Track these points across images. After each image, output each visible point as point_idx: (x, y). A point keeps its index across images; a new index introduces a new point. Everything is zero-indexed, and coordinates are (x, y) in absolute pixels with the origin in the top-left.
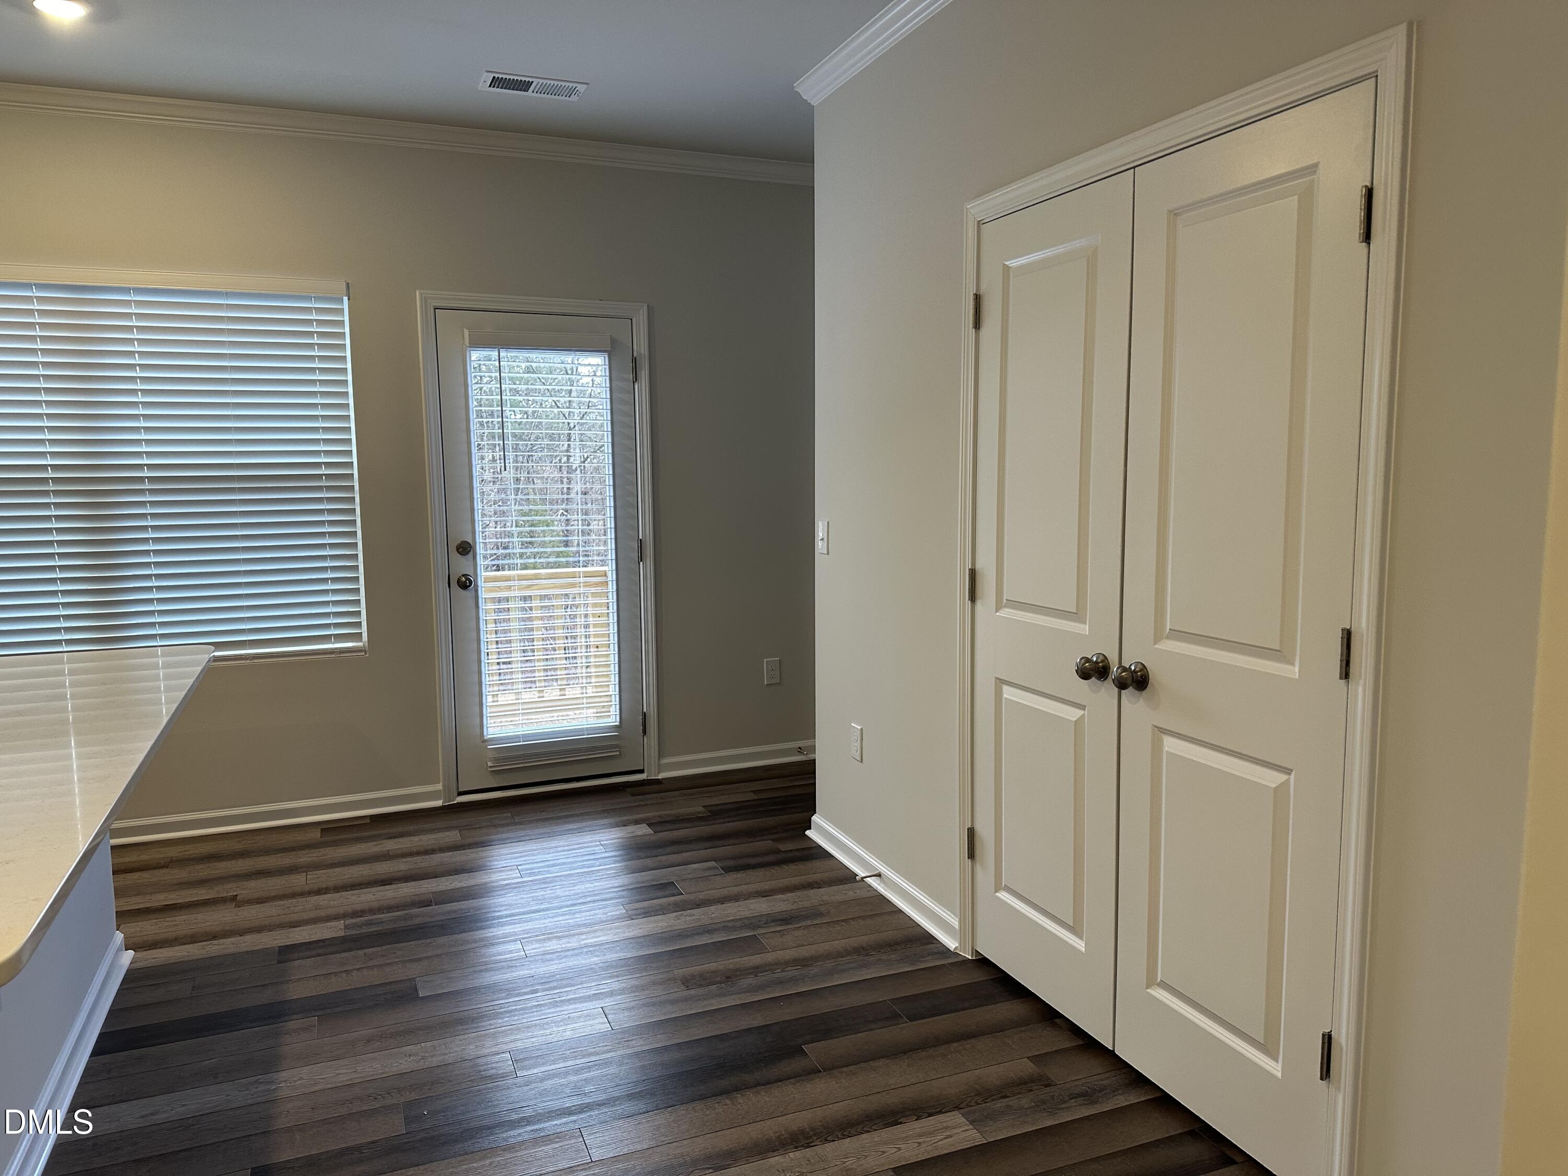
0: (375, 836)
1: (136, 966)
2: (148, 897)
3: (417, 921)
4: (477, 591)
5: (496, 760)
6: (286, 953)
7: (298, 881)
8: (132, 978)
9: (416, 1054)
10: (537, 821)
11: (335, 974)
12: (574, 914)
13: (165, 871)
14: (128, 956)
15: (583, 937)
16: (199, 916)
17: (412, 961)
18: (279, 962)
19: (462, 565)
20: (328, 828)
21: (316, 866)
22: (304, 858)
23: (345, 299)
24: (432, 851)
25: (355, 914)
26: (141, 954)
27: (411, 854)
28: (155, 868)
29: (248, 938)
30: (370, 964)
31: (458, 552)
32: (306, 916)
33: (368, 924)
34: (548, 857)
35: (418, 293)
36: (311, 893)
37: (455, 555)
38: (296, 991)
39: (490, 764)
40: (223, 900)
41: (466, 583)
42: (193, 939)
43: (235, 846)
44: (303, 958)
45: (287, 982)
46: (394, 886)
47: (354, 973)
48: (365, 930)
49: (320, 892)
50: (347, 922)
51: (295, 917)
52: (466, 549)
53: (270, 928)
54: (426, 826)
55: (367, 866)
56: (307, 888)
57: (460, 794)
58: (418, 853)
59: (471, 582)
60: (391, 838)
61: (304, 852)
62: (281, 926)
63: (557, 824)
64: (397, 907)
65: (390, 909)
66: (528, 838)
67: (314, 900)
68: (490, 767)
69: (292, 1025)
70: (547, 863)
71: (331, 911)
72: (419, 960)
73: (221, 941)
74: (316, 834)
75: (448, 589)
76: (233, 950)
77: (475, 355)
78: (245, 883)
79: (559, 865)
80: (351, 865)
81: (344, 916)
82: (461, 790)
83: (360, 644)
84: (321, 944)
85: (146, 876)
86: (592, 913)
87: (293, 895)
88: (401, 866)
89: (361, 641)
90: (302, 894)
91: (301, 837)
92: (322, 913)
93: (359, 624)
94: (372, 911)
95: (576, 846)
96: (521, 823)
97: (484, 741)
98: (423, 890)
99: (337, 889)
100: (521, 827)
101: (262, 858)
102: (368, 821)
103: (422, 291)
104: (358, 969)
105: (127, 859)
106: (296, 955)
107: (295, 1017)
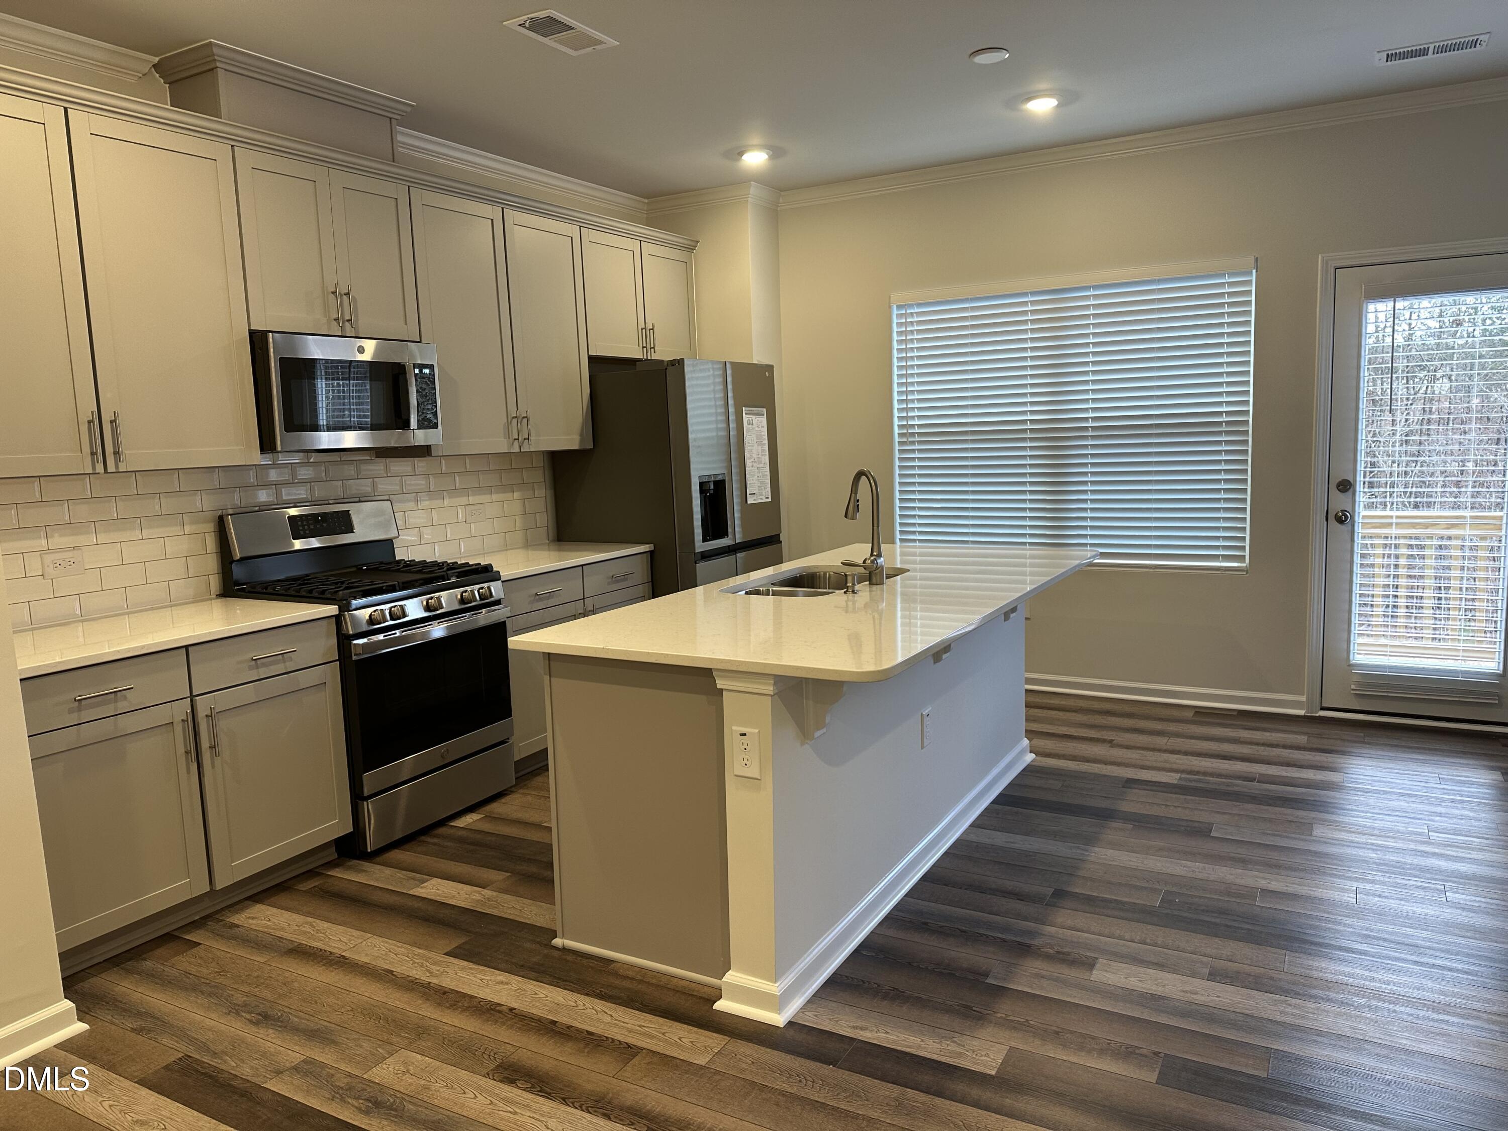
0: (1232, 724)
1: (1033, 763)
2: (1057, 727)
3: (1237, 789)
4: (1353, 526)
5: (1359, 684)
6: (1130, 783)
7: (1161, 741)
8: (1029, 770)
9: (1189, 867)
10: (1386, 745)
11: (1158, 804)
12: (1376, 820)
13: (1074, 714)
14: (1030, 757)
15: (1373, 838)
16: (1084, 746)
17: (1218, 813)
18: (1123, 787)
19: (1340, 501)
20: (1201, 712)
21: (1178, 735)
22: (1172, 727)
23: (1254, 271)
24: (1277, 746)
25: (1191, 772)
26: (1039, 758)
27: (1257, 744)
28: (1068, 711)
29: (1109, 767)
30: (1186, 805)
31: (1339, 490)
32: (1155, 764)
33: (1199, 781)
34: (1379, 774)
35: (1320, 257)
36: (1166, 751)
37: (1334, 492)
38: (1126, 807)
39: (1353, 687)
40: (1104, 741)
41: (1343, 518)
42: (1074, 758)
43: (1127, 709)
44: (1140, 789)
45: (1123, 800)
46: (1231, 762)
47: (1172, 808)
48: (1193, 784)
49: (1173, 752)
50: (1183, 776)
51: (1148, 763)
52: (1346, 486)
53: (1127, 765)
54: (1281, 727)
55: (1217, 744)
56: (1165, 748)
57: (1323, 709)
58: (1263, 745)
59: (1346, 517)
60: (1246, 729)
61: (1174, 724)
62: (1135, 766)
63: (1404, 752)
64: (1226, 776)
65: (1220, 775)
66: (1368, 756)
67: (1166, 756)
68: (1353, 690)
69: (1114, 825)
70: (1374, 778)
71: (1175, 766)
72: (1224, 813)
73: (1091, 764)
74: (1189, 714)
75: (1325, 523)
76: (1096, 771)
77: (1371, 307)
78: (1122, 734)
79: (1385, 782)
80: (1205, 740)
81: (1183, 772)
82: (1324, 705)
83: (1244, 565)
84: (1157, 784)
85: (1060, 714)
86: (1393, 824)
87: (1154, 750)
88: (1245, 750)
89: (1245, 562)
90: (1159, 750)
91: (1176, 713)
92: (1168, 766)
93: (1243, 548)
94: (1205, 774)
95: (1411, 772)
96: (1369, 743)
97: (1350, 665)
98: (1253, 770)
99: (1186, 753)
100: (1368, 746)
101: (1142, 721)
102: (1235, 713)
103: (1323, 255)
104: (1175, 807)
105: (1052, 702)
106: (1136, 786)
107: (1118, 821)
